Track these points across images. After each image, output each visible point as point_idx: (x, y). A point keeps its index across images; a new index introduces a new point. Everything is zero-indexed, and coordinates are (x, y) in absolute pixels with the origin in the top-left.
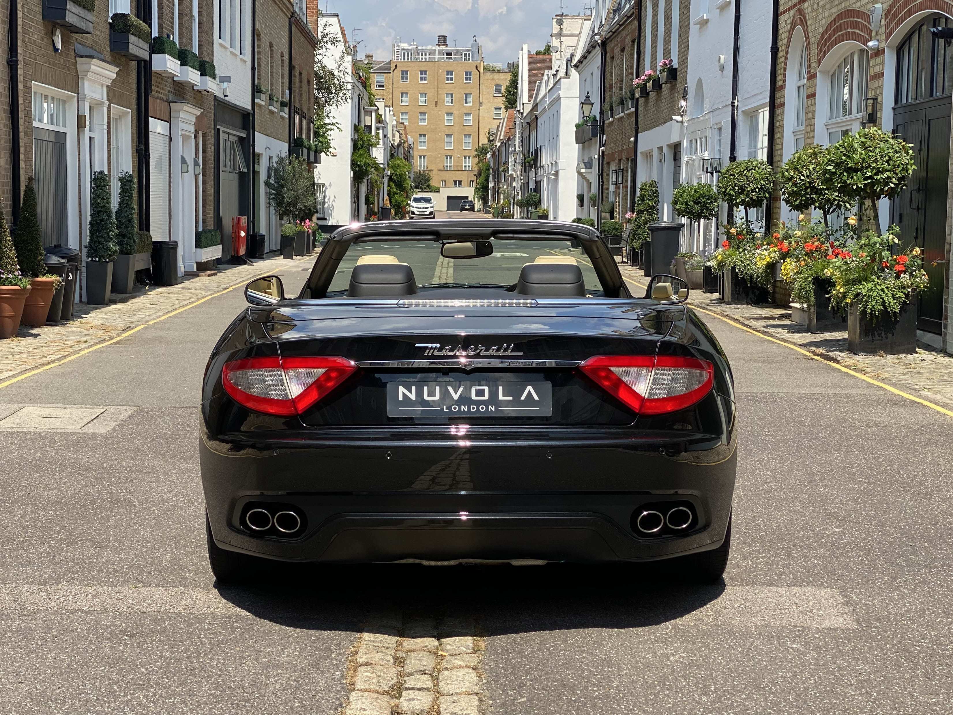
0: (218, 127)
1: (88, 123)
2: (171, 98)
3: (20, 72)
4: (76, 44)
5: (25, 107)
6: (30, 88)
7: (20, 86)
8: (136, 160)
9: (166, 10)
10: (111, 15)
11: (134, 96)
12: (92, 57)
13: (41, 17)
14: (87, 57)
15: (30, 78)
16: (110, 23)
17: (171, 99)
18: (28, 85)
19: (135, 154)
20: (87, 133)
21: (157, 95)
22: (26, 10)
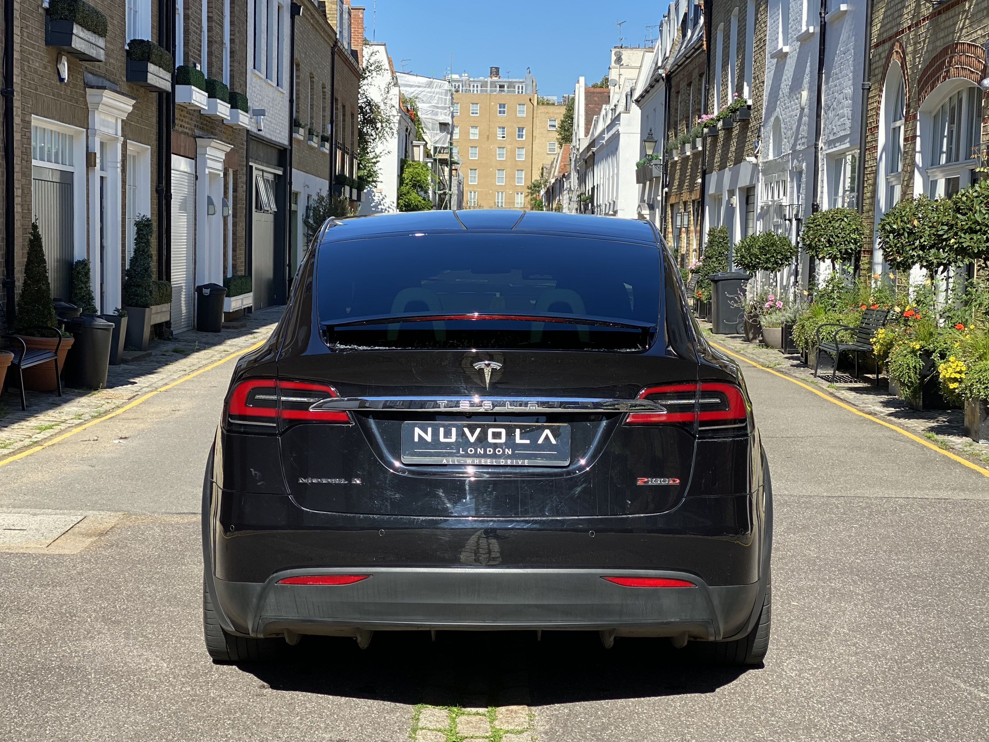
0: (251, 164)
1: (98, 161)
2: (197, 132)
3: (17, 104)
4: (86, 73)
5: (23, 144)
6: (29, 122)
7: (17, 120)
8: (156, 201)
9: (193, 37)
10: (128, 41)
11: (155, 130)
12: (104, 88)
13: (44, 43)
14: (98, 87)
15: (30, 110)
16: (127, 51)
17: (197, 135)
18: (27, 119)
19: (155, 195)
20: (97, 172)
21: (181, 129)
22: (25, 34)
